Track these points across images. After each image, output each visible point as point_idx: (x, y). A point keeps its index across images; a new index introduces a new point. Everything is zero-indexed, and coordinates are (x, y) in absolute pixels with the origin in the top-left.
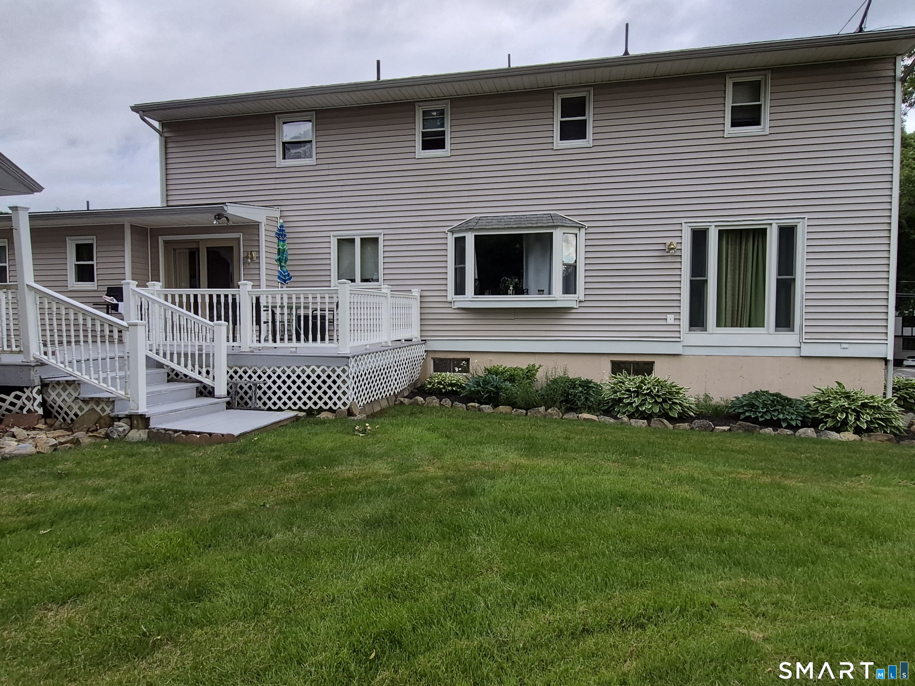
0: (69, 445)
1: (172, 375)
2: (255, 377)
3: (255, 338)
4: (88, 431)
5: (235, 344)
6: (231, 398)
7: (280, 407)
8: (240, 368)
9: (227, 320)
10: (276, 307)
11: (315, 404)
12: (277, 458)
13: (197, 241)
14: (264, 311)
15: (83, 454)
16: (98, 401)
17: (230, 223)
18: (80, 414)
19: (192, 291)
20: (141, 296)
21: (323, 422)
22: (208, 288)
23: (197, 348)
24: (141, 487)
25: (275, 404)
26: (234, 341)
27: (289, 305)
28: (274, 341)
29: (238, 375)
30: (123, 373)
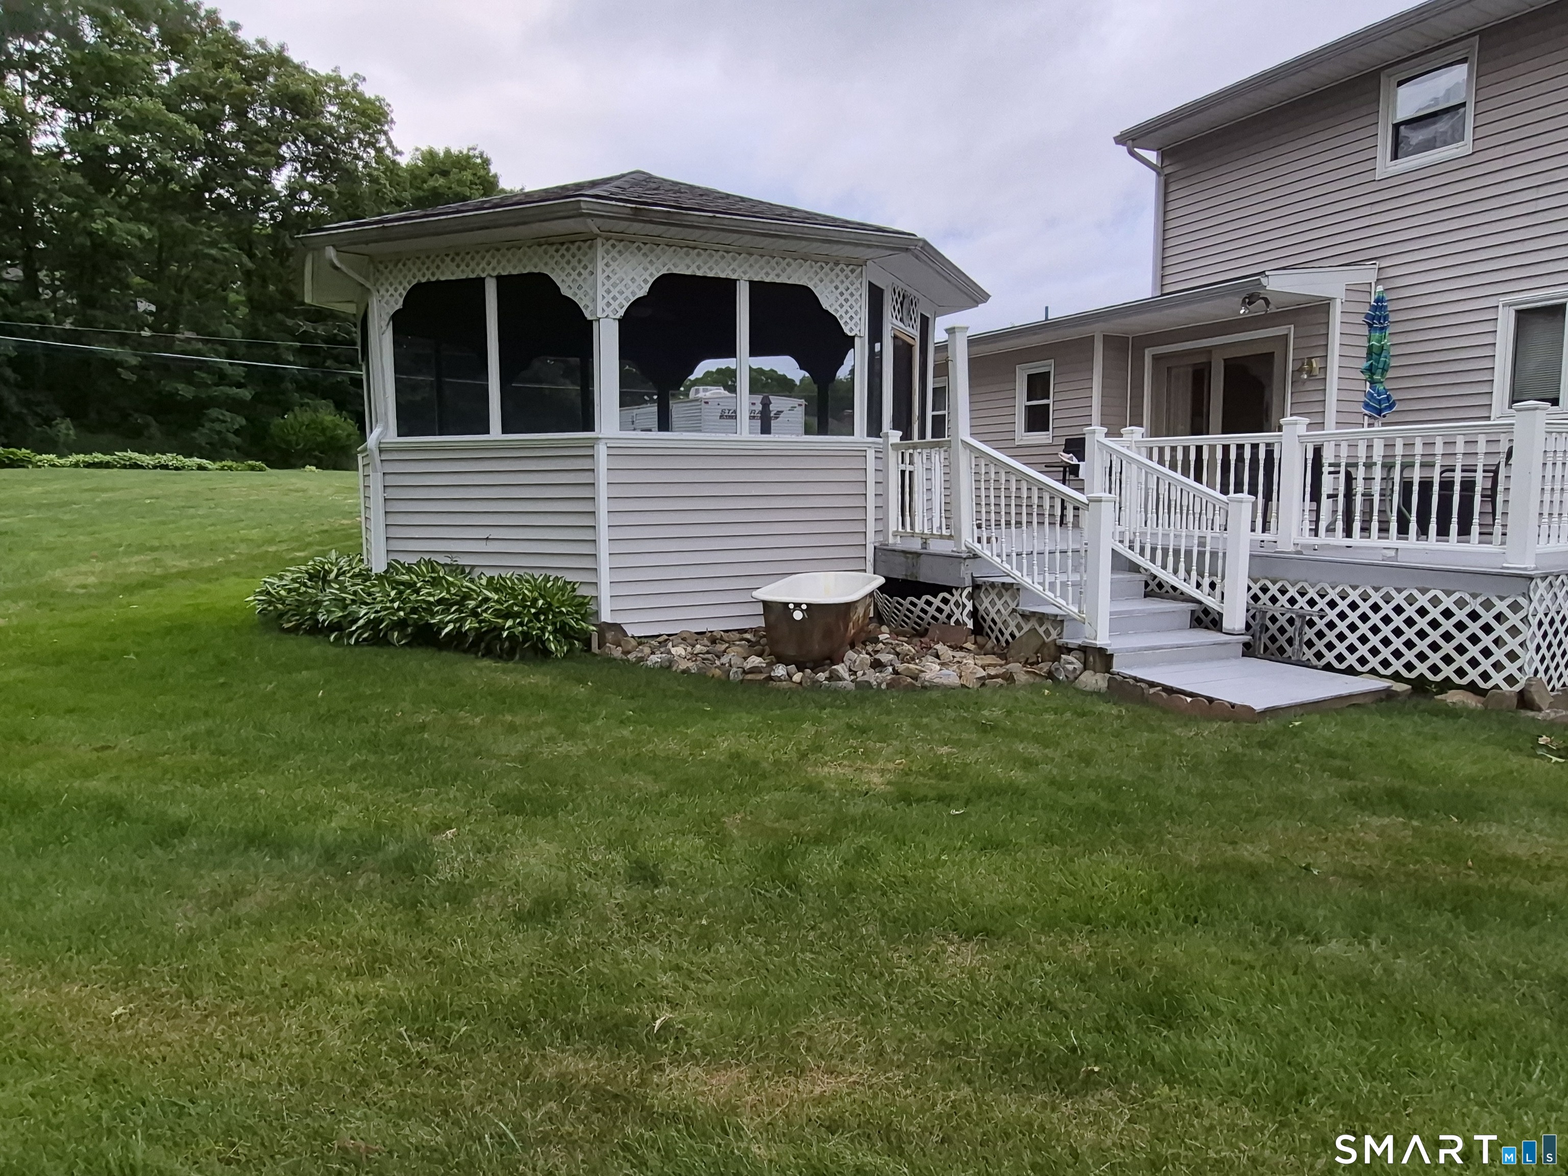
0: (1000, 680)
1: (1153, 585)
2: (1302, 602)
3: (1307, 526)
4: (1026, 662)
5: (1266, 536)
6: (1253, 636)
7: (1351, 666)
8: (1274, 583)
9: (1253, 491)
10: (1356, 465)
11: (1435, 669)
12: (1341, 774)
13: (1208, 350)
14: (1330, 473)
15: (1016, 699)
16: (1042, 618)
17: (1272, 309)
18: (1017, 635)
19: (1193, 441)
20: (1111, 451)
21: (1452, 713)
22: (1223, 433)
23: (1196, 542)
24: (1091, 772)
25: (1340, 658)
26: (1264, 530)
27: (1388, 460)
28: (1348, 533)
29: (1269, 594)
30: (1077, 577)
